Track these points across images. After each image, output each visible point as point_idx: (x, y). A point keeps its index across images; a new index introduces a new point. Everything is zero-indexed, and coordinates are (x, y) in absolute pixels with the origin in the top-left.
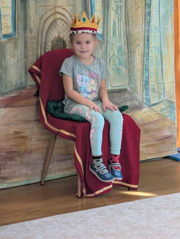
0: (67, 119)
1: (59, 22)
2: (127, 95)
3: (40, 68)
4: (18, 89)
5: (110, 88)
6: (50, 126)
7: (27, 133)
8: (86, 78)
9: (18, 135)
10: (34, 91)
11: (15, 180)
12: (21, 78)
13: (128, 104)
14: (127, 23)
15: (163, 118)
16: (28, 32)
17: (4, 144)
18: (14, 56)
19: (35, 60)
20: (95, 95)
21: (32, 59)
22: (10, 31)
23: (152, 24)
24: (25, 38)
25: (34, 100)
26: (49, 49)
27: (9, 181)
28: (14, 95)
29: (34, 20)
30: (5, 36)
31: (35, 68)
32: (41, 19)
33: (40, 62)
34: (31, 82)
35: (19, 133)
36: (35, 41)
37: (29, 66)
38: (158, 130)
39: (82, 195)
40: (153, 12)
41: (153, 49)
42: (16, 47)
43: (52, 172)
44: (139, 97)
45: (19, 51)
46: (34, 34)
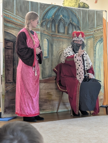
4: (49, 76)
7: (52, 93)
9: (49, 94)
10: (55, 78)
12: (50, 73)
16: (53, 56)
17: (43, 97)
18: (48, 65)
22: (47, 55)
23: (96, 57)
24: (52, 58)
25: (55, 81)
27: (45, 111)
28: (47, 79)
29: (55, 53)
30: (45, 57)
32: (57, 52)
34: (54, 74)
36: (55, 60)
40: (96, 53)
41: (97, 66)
42: (48, 61)
43: (61, 109)
45: (50, 63)
46: (55, 57)
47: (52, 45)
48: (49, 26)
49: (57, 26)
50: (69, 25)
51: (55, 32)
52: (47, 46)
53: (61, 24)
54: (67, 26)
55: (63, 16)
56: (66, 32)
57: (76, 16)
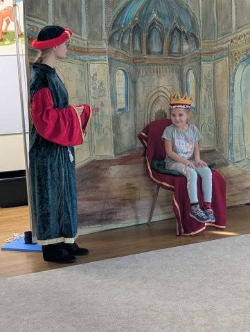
0: (168, 174)
1: (161, 98)
2: (215, 155)
3: (147, 134)
4: (129, 150)
5: (201, 149)
6: (154, 179)
7: (137, 185)
8: (183, 141)
9: (131, 187)
10: (142, 152)
11: (128, 221)
12: (132, 142)
13: (217, 162)
14: (215, 98)
15: (245, 173)
16: (137, 106)
17: (119, 193)
18: (126, 125)
19: (142, 129)
20: (190, 155)
21: (141, 127)
22: (124, 106)
23: (235, 99)
24: (135, 111)
25: (142, 159)
26: (153, 119)
27: (123, 222)
28: (126, 155)
29: (142, 97)
30: (120, 110)
31: (143, 134)
32: (147, 97)
33: (146, 130)
34: (139, 145)
35: (131, 184)
36: (143, 113)
37: (138, 133)
38: (241, 182)
39: (180, 233)
40: (236, 89)
41: (237, 118)
42: (128, 118)
43: (156, 215)
44: (225, 156)
45: (130, 122)
46: (142, 107)
47: (134, 83)
48: (126, 42)
49: (144, 39)
50: (172, 33)
51: (142, 52)
52: (124, 86)
53: (155, 34)
54: (167, 36)
55: (159, 14)
56: (166, 51)
57: (187, 11)
